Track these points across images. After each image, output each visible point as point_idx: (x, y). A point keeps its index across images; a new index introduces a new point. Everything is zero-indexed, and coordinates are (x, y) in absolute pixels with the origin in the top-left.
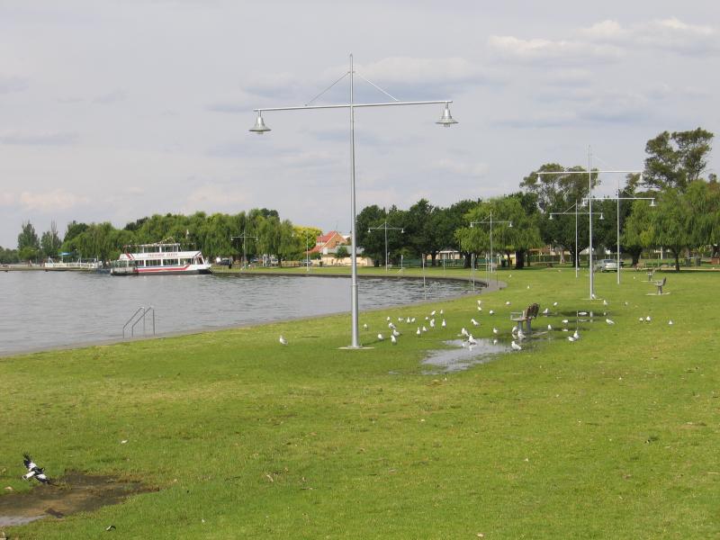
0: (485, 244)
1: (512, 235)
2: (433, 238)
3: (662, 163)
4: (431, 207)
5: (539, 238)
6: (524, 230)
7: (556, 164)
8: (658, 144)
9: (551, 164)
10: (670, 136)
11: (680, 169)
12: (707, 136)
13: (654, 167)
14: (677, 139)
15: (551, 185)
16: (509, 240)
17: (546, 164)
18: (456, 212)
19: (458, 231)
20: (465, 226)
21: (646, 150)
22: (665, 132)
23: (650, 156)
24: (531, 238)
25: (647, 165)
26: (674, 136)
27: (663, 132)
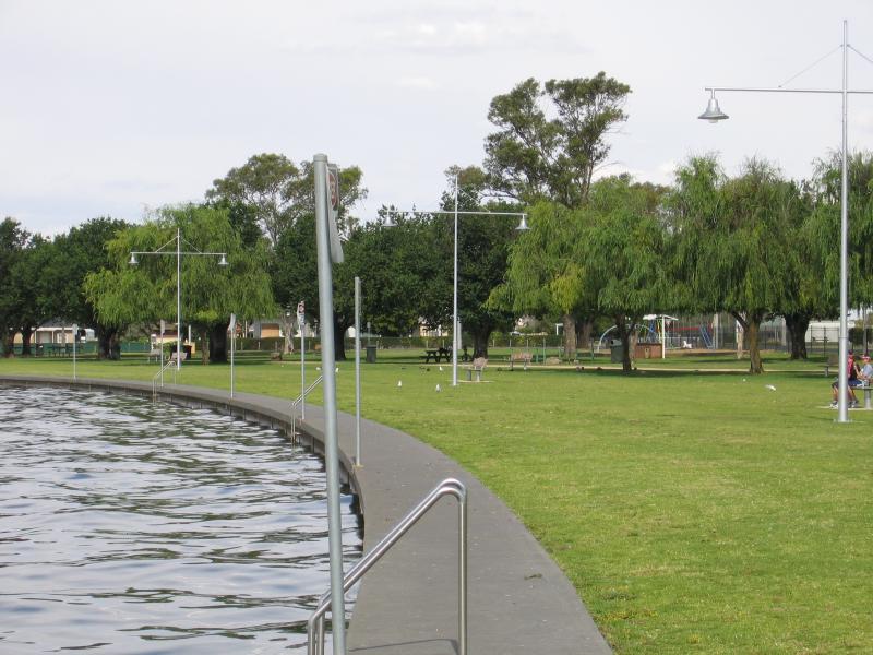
0: (151, 306)
1: (211, 287)
2: (29, 296)
3: (520, 145)
4: (25, 235)
5: (270, 297)
6: (237, 278)
7: (278, 154)
8: (513, 106)
9: (269, 153)
10: (542, 88)
11: (561, 157)
12: (617, 90)
13: (504, 153)
14: (556, 95)
15: (268, 197)
16: (205, 300)
17: (259, 154)
18: (80, 241)
19: (91, 277)
20: (108, 267)
21: (489, 118)
22: (530, 81)
23: (496, 130)
24: (253, 296)
25: (489, 149)
26: (551, 87)
27: (525, 80)
